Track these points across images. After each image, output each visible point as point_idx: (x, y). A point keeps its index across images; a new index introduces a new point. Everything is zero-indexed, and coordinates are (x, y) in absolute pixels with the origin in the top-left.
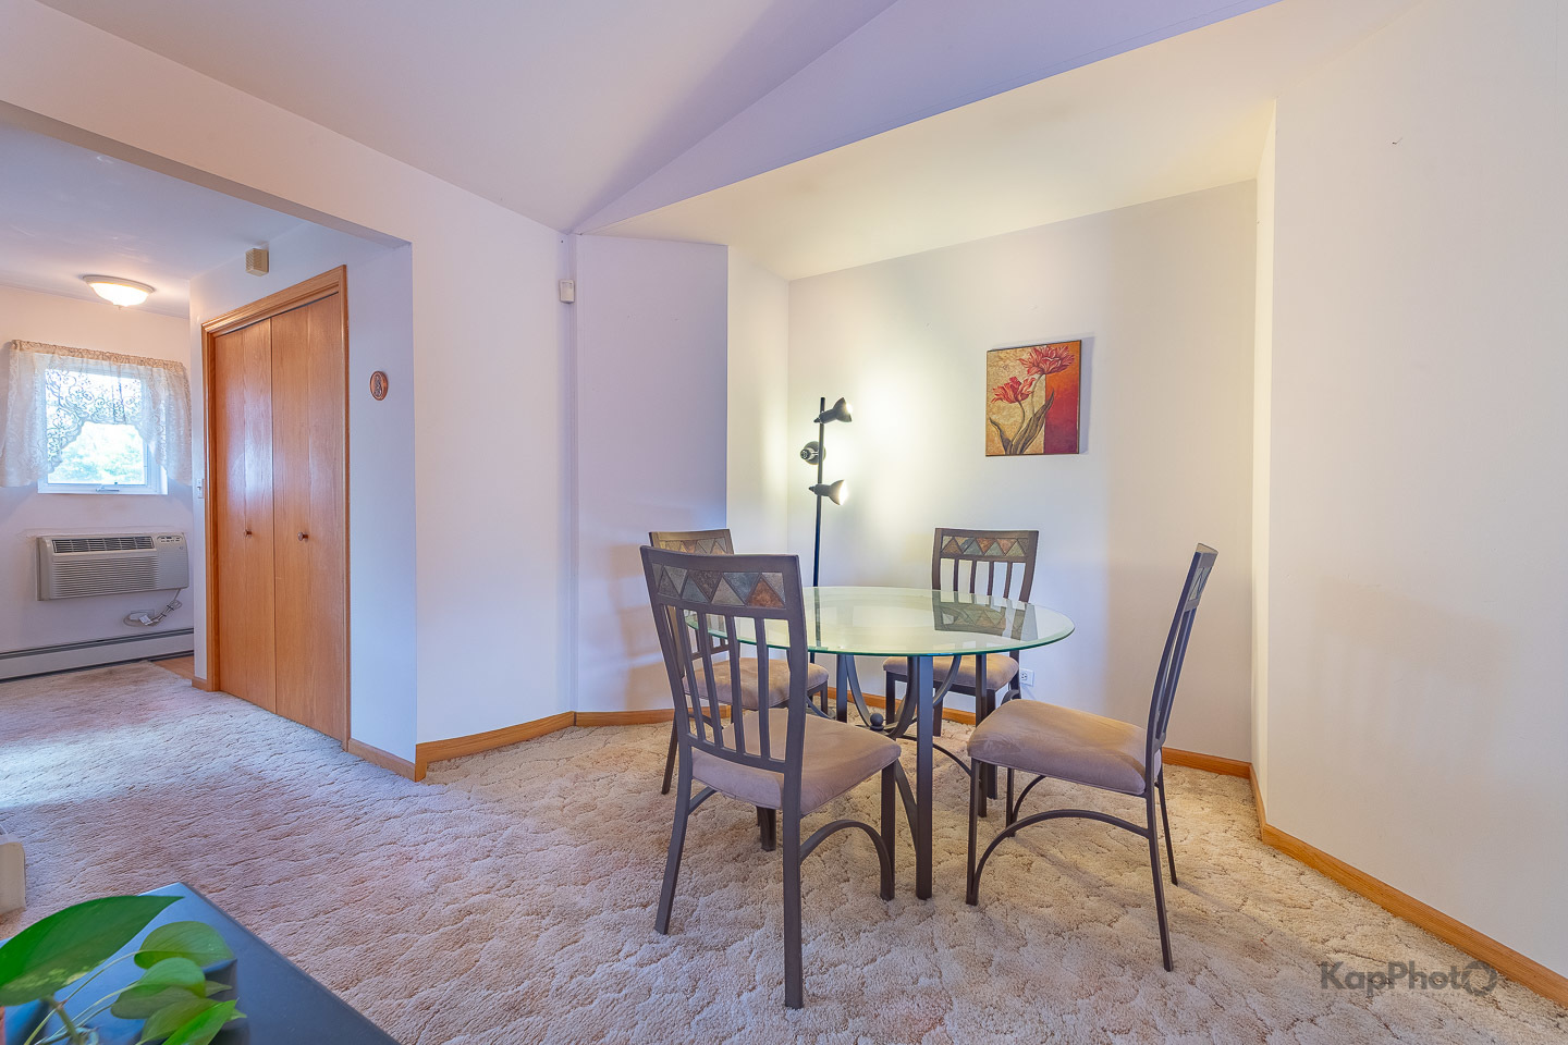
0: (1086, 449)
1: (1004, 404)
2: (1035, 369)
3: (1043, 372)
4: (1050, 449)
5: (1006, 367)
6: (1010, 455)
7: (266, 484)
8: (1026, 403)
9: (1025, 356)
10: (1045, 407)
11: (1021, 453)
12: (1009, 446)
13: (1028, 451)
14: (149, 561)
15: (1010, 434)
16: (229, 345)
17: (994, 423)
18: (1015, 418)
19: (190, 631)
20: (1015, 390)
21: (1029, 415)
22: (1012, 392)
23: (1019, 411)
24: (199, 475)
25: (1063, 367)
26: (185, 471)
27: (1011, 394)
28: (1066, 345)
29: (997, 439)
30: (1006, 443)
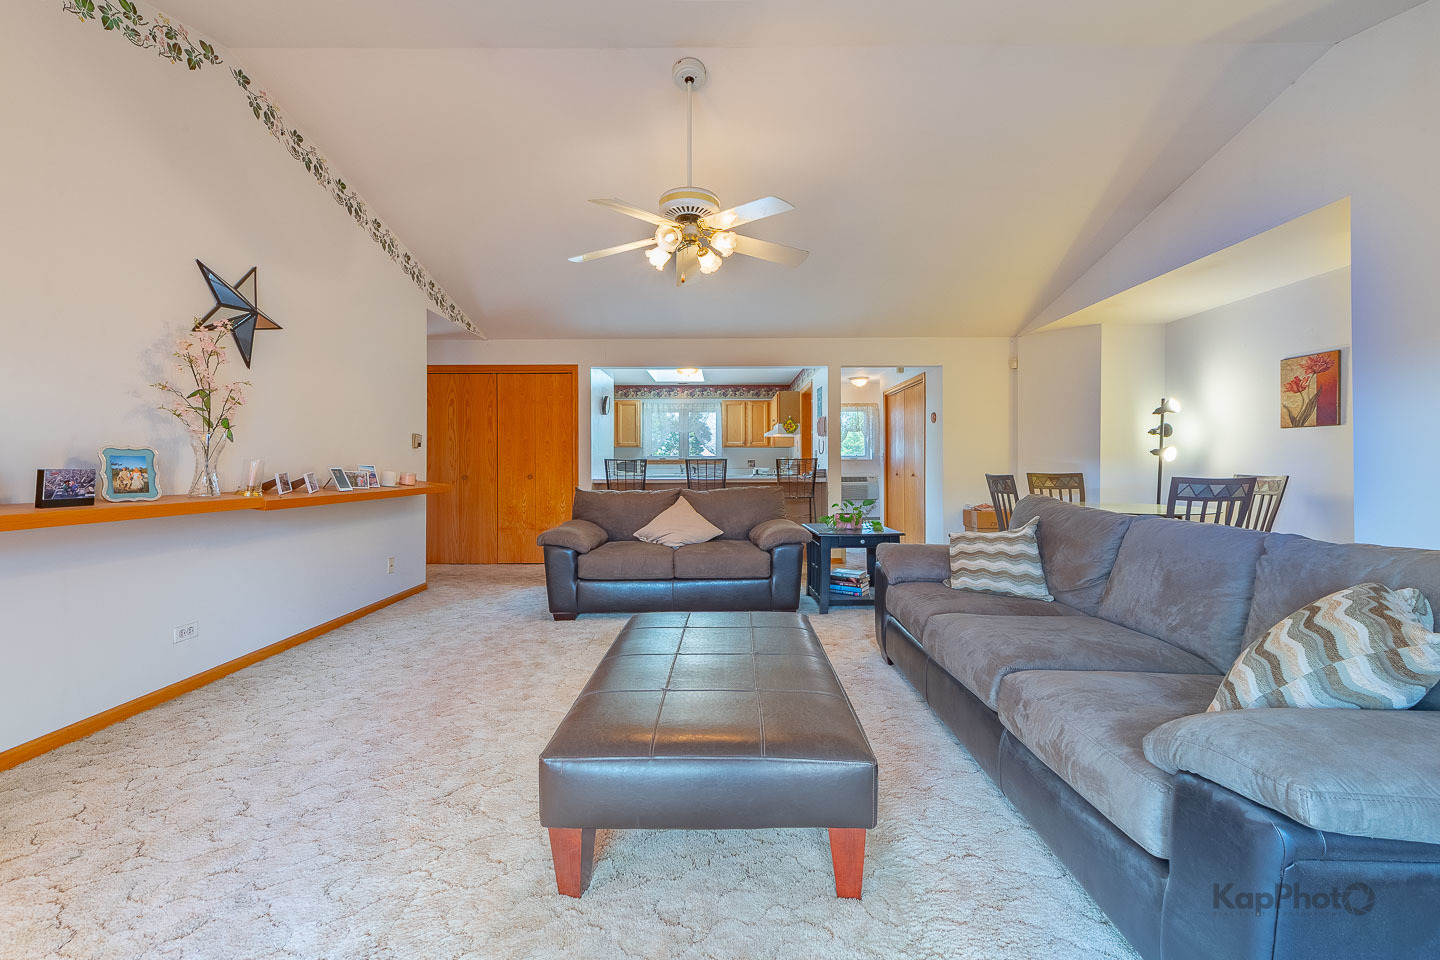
0: (1345, 422)
1: (1291, 394)
2: (1310, 371)
3: (1315, 372)
4: (1320, 422)
5: (1292, 370)
6: (1296, 426)
7: (902, 455)
8: (1304, 393)
9: (1304, 362)
10: (1317, 395)
11: (1302, 426)
12: (1295, 421)
13: (1306, 424)
14: (866, 487)
15: (1295, 414)
16: (891, 399)
17: (1285, 407)
18: (1299, 402)
19: (879, 518)
20: (1297, 385)
21: (1307, 400)
22: (1295, 386)
23: (1300, 398)
24: (882, 451)
25: (1327, 368)
26: (877, 450)
27: (1295, 388)
28: (1329, 354)
29: (1287, 417)
30: (1293, 419)
